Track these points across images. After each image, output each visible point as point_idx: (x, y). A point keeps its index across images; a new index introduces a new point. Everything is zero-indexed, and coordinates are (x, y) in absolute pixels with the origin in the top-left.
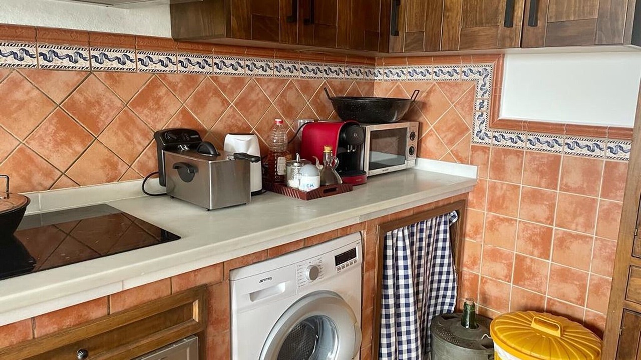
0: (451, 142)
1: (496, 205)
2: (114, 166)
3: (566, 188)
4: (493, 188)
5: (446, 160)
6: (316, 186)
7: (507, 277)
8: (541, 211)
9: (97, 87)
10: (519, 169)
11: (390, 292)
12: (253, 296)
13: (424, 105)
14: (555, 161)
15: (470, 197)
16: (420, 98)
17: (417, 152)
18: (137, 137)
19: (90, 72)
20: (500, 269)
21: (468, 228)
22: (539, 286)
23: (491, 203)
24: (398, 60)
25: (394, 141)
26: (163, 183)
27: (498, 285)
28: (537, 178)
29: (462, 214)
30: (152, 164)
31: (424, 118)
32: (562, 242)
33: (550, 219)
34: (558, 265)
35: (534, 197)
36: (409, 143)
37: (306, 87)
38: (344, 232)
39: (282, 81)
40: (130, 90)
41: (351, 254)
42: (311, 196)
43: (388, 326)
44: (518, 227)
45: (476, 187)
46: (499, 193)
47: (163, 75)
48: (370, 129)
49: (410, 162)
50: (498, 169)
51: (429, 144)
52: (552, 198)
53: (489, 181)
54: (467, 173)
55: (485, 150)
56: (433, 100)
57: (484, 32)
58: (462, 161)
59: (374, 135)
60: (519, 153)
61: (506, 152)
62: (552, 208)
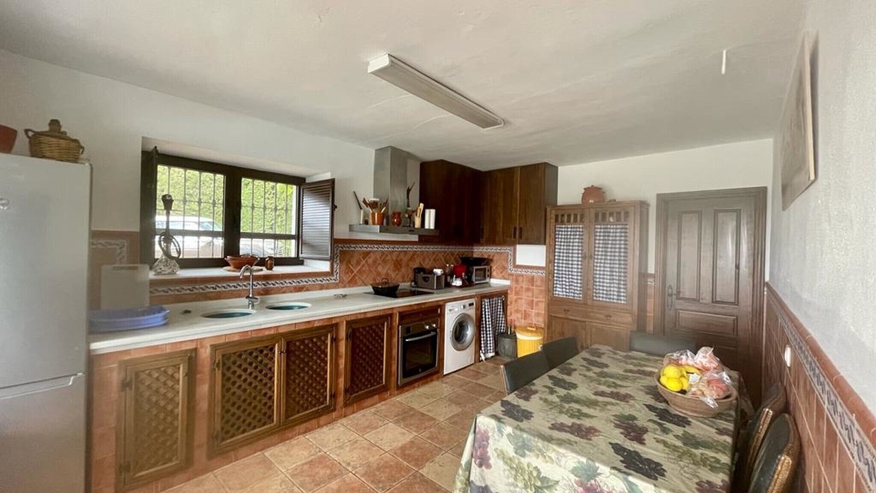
0: (501, 273)
1: (517, 293)
2: (404, 278)
3: (537, 286)
4: (516, 288)
5: (500, 279)
6: (461, 284)
7: (522, 318)
8: (530, 294)
9: (402, 256)
10: (523, 281)
11: (484, 319)
12: (450, 310)
13: (492, 260)
14: (533, 277)
15: (509, 291)
16: (491, 257)
17: (490, 276)
18: (410, 270)
19: (400, 252)
20: (519, 315)
21: (509, 303)
22: (531, 320)
23: (515, 293)
24: (482, 245)
25: (482, 272)
26: (415, 284)
27: (519, 321)
28: (529, 284)
29: (506, 298)
30: (412, 278)
31: (492, 265)
32: (537, 304)
33: (533, 296)
34: (537, 311)
35: (528, 290)
36: (487, 273)
37: (452, 254)
38: (470, 297)
39: (445, 252)
40: (408, 257)
41: (472, 304)
42: (460, 287)
43: (483, 331)
44: (523, 301)
45: (510, 287)
46: (517, 289)
47: (416, 251)
48: (475, 268)
49: (487, 280)
50: (517, 281)
51: (494, 273)
52: (533, 289)
53: (514, 286)
54: (507, 283)
55: (512, 275)
56: (495, 258)
57: (508, 239)
58: (505, 279)
59: (476, 270)
60: (523, 275)
61: (519, 275)
62: (533, 292)
